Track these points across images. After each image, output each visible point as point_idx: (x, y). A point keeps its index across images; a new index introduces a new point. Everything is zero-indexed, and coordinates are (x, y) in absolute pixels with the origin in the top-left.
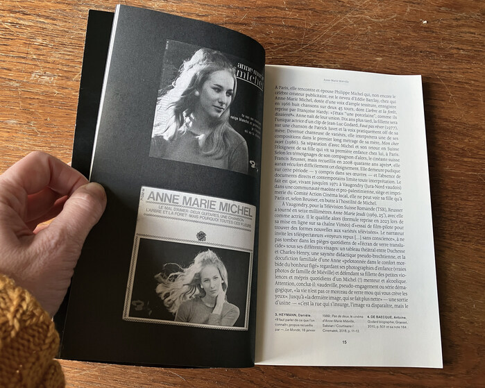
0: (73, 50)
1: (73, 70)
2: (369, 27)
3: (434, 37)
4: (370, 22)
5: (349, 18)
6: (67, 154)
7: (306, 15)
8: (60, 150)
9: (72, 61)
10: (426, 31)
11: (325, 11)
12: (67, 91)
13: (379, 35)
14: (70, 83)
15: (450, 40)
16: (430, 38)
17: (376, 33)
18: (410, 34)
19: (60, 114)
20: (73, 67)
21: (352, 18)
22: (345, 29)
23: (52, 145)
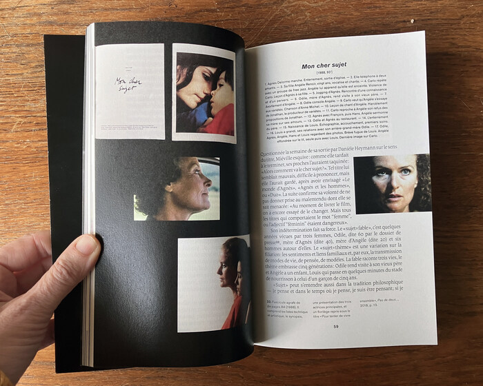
0: (4, 99)
1: (10, 121)
2: (309, 14)
3: (378, 13)
4: (308, 8)
5: (286, 7)
6: (23, 208)
7: (239, 13)
8: (15, 206)
9: (6, 111)
10: (370, 8)
11: (259, 5)
12: (8, 144)
13: (319, 21)
14: (9, 135)
15: (396, 13)
16: (374, 15)
17: (317, 20)
18: (352, 15)
19: (7, 170)
20: (8, 118)
21: (289, 7)
22: (283, 22)
23: (7, 202)
